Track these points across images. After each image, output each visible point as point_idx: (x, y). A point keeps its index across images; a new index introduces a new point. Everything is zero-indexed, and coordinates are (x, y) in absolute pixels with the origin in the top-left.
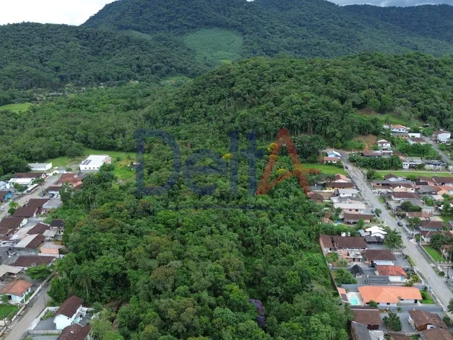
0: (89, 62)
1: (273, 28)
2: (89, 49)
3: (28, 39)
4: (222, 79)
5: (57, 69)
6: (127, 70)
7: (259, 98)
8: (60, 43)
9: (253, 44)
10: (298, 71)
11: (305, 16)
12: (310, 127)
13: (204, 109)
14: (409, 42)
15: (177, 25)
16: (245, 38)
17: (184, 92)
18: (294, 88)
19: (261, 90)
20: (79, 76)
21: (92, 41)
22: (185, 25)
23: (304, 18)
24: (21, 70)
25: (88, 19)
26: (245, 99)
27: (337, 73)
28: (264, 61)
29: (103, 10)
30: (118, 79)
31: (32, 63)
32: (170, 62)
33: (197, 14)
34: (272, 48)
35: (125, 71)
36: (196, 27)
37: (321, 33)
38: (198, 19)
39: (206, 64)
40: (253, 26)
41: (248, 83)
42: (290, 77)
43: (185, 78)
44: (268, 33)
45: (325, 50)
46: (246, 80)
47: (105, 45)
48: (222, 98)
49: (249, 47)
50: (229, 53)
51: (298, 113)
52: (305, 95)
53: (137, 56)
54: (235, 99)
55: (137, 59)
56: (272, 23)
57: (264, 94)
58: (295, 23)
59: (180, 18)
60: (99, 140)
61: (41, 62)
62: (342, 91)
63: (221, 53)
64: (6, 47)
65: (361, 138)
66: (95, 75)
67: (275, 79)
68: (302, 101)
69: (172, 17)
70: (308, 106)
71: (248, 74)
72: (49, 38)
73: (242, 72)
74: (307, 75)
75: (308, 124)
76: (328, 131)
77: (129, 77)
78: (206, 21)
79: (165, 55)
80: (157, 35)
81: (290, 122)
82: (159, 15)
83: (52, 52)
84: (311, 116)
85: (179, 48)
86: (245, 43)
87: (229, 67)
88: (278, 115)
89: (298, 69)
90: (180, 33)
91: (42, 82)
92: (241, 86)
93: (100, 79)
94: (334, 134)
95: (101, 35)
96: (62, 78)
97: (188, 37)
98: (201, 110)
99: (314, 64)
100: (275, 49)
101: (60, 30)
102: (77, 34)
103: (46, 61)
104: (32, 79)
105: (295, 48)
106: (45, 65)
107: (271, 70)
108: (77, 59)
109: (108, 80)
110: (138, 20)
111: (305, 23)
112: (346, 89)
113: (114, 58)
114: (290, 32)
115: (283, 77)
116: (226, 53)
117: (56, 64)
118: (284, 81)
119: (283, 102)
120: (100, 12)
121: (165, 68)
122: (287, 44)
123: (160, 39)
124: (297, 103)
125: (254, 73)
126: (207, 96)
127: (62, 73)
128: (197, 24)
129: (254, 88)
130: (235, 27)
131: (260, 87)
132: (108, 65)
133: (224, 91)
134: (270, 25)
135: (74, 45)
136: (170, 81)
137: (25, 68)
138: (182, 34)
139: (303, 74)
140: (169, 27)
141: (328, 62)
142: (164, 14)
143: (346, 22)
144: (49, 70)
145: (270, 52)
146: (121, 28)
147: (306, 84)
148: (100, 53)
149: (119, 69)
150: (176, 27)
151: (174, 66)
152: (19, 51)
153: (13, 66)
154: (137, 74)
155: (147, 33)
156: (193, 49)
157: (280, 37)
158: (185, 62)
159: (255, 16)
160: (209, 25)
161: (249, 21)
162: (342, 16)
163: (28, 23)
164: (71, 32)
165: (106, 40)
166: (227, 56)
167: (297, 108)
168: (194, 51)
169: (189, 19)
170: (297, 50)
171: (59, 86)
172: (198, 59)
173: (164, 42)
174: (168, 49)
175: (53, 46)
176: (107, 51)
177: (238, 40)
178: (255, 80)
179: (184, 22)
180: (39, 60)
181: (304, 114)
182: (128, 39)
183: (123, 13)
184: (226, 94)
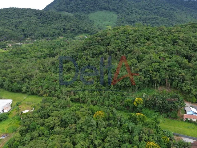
0: (40, 27)
1: (132, 11)
2: (41, 20)
3: (12, 15)
4: (102, 40)
5: (23, 30)
7: (126, 54)
8: (27, 17)
9: (122, 18)
10: (154, 35)
11: (148, 5)
12: (168, 82)
13: (89, 61)
15: (86, 9)
16: (118, 15)
17: (77, 48)
18: (152, 48)
19: (128, 49)
20: (34, 34)
21: (43, 16)
22: (90, 9)
23: (147, 6)
24: (3, 31)
26: (116, 55)
27: (181, 37)
28: (129, 28)
30: (53, 36)
31: (10, 27)
32: (80, 27)
33: (95, 4)
34: (131, 20)
35: (57, 32)
36: (95, 10)
37: (156, 13)
38: (96, 6)
39: (99, 28)
40: (122, 9)
41: (118, 43)
42: (148, 39)
43: (88, 35)
44: (130, 13)
45: (158, 21)
46: (117, 41)
47: (49, 18)
48: (101, 53)
49: (120, 19)
50: (110, 23)
51: (158, 70)
52: (162, 55)
53: (63, 24)
54: (110, 54)
55: (64, 25)
56: (131, 8)
57: (130, 52)
58: (142, 8)
59: (87, 5)
61: (16, 27)
62: (187, 51)
63: (106, 22)
66: (41, 33)
67: (137, 41)
68: (160, 60)
69: (83, 5)
70: (165, 64)
71: (119, 37)
72: (22, 15)
73: (115, 36)
74: (160, 38)
75: (166, 80)
76: (184, 88)
77: (59, 34)
78: (100, 7)
79: (78, 24)
80: (76, 14)
82: (77, 5)
83: (22, 22)
84: (168, 73)
85: (86, 20)
86: (118, 18)
87: (107, 32)
88: (141, 71)
89: (153, 34)
90: (87, 13)
91: (13, 37)
92: (114, 46)
93: (44, 36)
94: (190, 91)
95: (47, 14)
96: (25, 35)
97: (91, 15)
98: (87, 62)
99: (163, 31)
100: (133, 21)
101: (27, 11)
102: (35, 13)
103: (18, 26)
104: (8, 36)
105: (143, 20)
106: (17, 29)
107: (135, 34)
108: (34, 25)
109: (48, 36)
110: (68, 7)
111: (148, 8)
112: (189, 49)
113: (52, 25)
114: (141, 12)
115: (143, 40)
116: (109, 22)
117: (23, 28)
118: (144, 43)
119: (144, 60)
120: (51, 3)
121: (77, 30)
122: (139, 18)
123: (77, 16)
124: (156, 62)
125: (123, 36)
126: (91, 52)
127: (25, 33)
128: (95, 8)
129: (123, 47)
130: (113, 10)
131: (127, 46)
132: (49, 28)
133: (102, 49)
134: (130, 9)
135: (34, 18)
136: (80, 37)
137: (5, 30)
138: (88, 13)
139: (157, 37)
140: (82, 10)
141: (173, 29)
142: (80, 4)
143: (168, 8)
144: (19, 31)
145: (131, 22)
146: (60, 10)
147: (160, 45)
148: (46, 23)
149: (54, 30)
150: (85, 10)
151: (82, 29)
152: (6, 21)
154: (63, 33)
155: (72, 13)
156: (93, 21)
157: (136, 15)
158: (87, 27)
159: (123, 5)
160: (101, 9)
161: (121, 7)
162: (166, 5)
164: (33, 12)
165: (49, 16)
166: (109, 24)
167: (156, 65)
168: (94, 22)
169: (92, 6)
170: (144, 21)
171: (22, 40)
172: (95, 25)
173: (79, 17)
174: (80, 21)
175: (23, 19)
176: (50, 22)
177: (114, 16)
178: (123, 41)
180: (15, 26)
181: (162, 72)
182: (60, 15)
183: (61, 4)
184: (103, 50)
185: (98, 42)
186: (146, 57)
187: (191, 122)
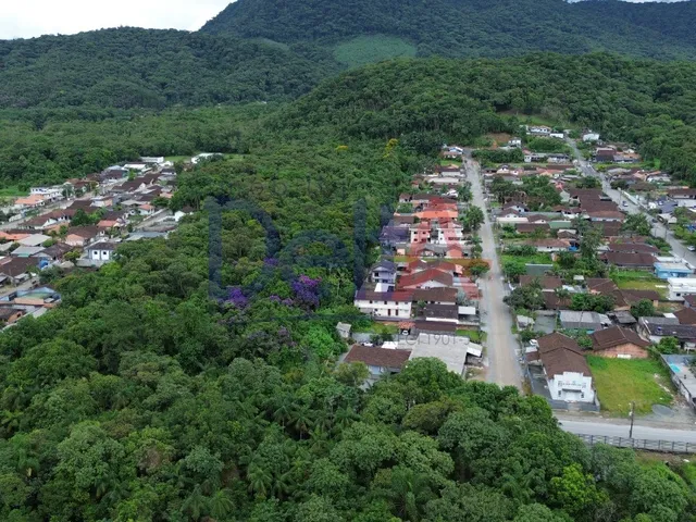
0: (204, 76)
1: (463, 34)
2: (204, 60)
3: (128, 48)
4: (354, 81)
5: (163, 85)
6: (252, 88)
7: (390, 98)
8: (167, 53)
11: (512, 17)
12: (437, 124)
13: (330, 113)
14: (664, 53)
15: (325, 30)
16: (419, 49)
18: (429, 86)
19: (394, 90)
20: (191, 94)
21: (209, 51)
22: (336, 31)
23: (510, 20)
24: (119, 85)
25: (204, 24)
26: (376, 101)
29: (225, 11)
30: (240, 98)
31: (132, 78)
32: (310, 78)
33: (353, 15)
35: (250, 89)
36: (352, 34)
37: (534, 41)
38: (355, 22)
40: (433, 31)
41: (381, 83)
44: (454, 41)
46: (380, 80)
47: (225, 55)
48: (351, 100)
52: (439, 93)
53: (266, 70)
54: (365, 101)
55: (267, 73)
56: (461, 27)
57: (396, 93)
58: (496, 27)
59: (330, 20)
60: (212, 142)
61: (143, 76)
62: (485, 90)
64: (100, 57)
65: (490, 136)
66: (210, 93)
67: (412, 78)
68: (433, 98)
69: (319, 19)
70: (438, 103)
71: (384, 74)
72: (154, 46)
75: (435, 121)
76: (454, 127)
77: (256, 96)
78: (366, 25)
79: (304, 69)
80: (296, 45)
81: (415, 119)
82: (301, 18)
83: (157, 64)
84: (439, 112)
85: (326, 61)
86: (419, 55)
87: (364, 68)
88: (404, 112)
90: (329, 42)
91: (145, 100)
92: (374, 87)
93: (217, 98)
95: (220, 43)
96: (169, 96)
97: (340, 47)
98: (326, 114)
101: (167, 36)
102: (189, 42)
103: (149, 75)
104: (133, 96)
106: (148, 81)
108: (189, 74)
109: (228, 99)
110: (272, 24)
111: (511, 26)
112: (491, 88)
113: (236, 73)
114: (487, 39)
115: (421, 75)
117: (161, 79)
118: (420, 80)
119: (413, 100)
120: (221, 14)
121: (302, 86)
123: (299, 49)
124: (427, 100)
125: (390, 73)
126: (335, 99)
127: (170, 91)
128: (354, 27)
129: (387, 88)
130: (406, 32)
131: (394, 87)
132: (228, 81)
133: (355, 94)
134: (458, 30)
135: (185, 55)
137: (123, 83)
138: (332, 43)
140: (315, 34)
142: (308, 16)
144: (154, 87)
146: (249, 35)
147: (445, 83)
148: (218, 67)
149: (242, 86)
150: (324, 34)
152: (116, 63)
153: (109, 81)
154: (265, 93)
155: (284, 42)
157: (471, 47)
159: (437, 18)
160: (370, 30)
161: (428, 24)
162: (569, 16)
163: (127, 28)
164: (181, 39)
165: (226, 49)
167: (426, 104)
169: (343, 23)
171: (166, 106)
173: (305, 53)
174: (309, 62)
175: (159, 57)
176: (228, 64)
177: (408, 50)
178: (390, 80)
179: (334, 26)
180: (140, 74)
181: (432, 111)
182: (256, 48)
183: (252, 15)
184: (356, 96)
185: (347, 84)
186: (417, 96)
187: (451, 159)
